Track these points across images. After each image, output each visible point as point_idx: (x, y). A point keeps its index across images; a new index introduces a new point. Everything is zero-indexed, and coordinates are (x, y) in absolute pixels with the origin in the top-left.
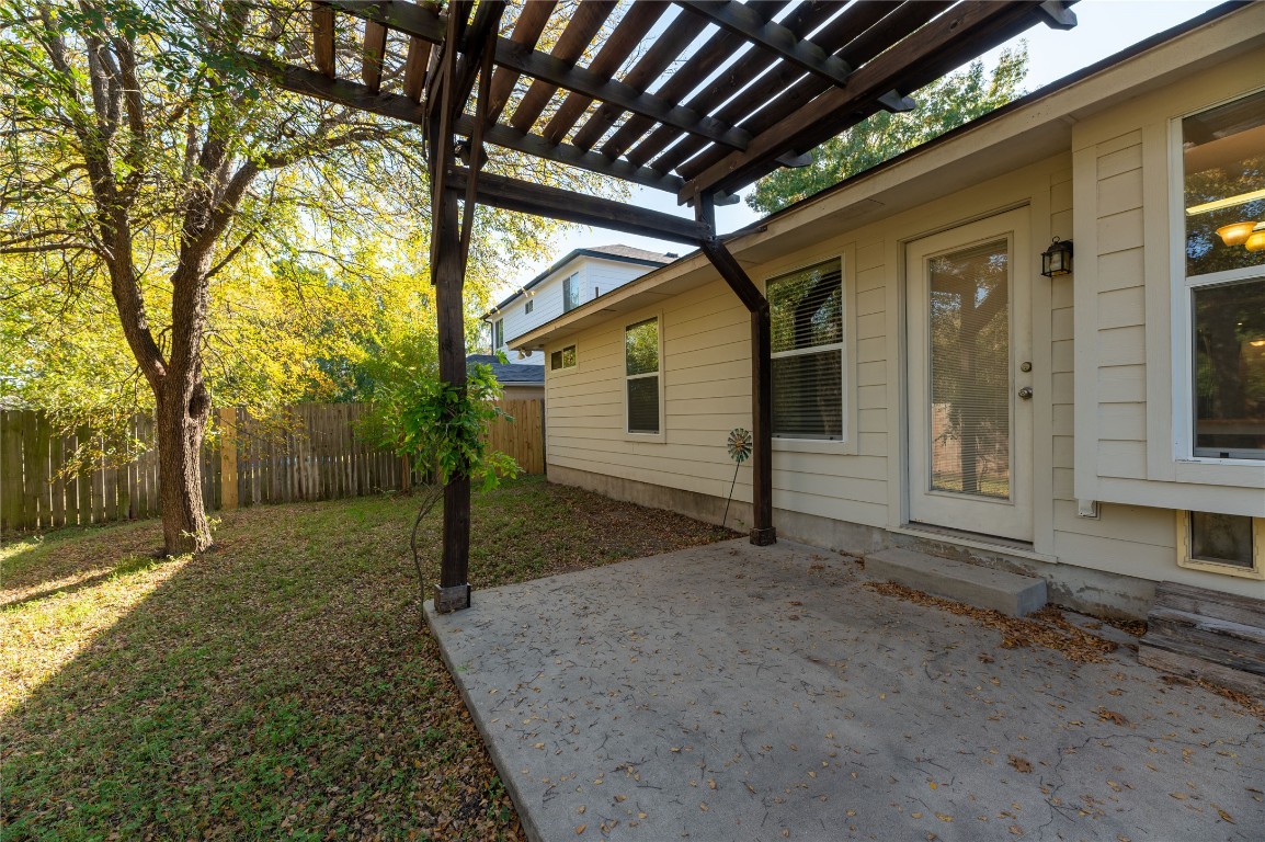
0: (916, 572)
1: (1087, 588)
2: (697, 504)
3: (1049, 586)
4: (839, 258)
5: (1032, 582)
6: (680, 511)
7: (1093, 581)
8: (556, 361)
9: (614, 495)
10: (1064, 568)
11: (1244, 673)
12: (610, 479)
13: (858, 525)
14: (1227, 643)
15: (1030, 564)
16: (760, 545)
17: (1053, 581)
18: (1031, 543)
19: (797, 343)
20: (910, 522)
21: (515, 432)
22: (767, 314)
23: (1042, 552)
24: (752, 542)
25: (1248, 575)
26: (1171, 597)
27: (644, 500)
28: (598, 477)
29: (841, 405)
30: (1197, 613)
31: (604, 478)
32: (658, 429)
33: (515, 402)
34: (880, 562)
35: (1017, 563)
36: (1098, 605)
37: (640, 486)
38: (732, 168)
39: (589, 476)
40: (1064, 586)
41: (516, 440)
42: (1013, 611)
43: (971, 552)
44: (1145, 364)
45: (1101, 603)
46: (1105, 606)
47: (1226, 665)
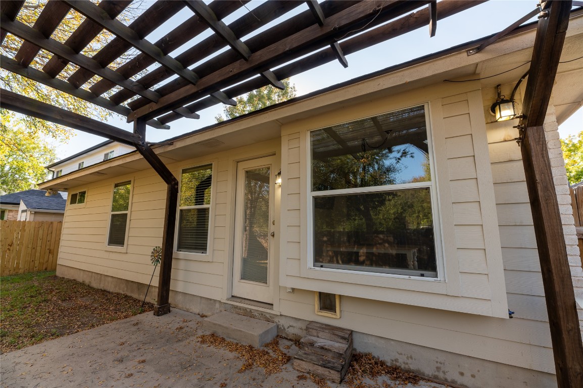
0: (223, 326)
1: (291, 326)
2: (139, 289)
3: (278, 326)
4: (211, 164)
5: (272, 325)
6: (129, 294)
7: (292, 323)
8: (73, 200)
9: (95, 285)
10: (283, 317)
11: (325, 369)
12: (94, 274)
13: (211, 299)
14: (324, 352)
15: (271, 316)
16: (158, 316)
17: (279, 323)
18: (272, 305)
19: (196, 202)
20: (232, 296)
21: (39, 243)
22: (176, 187)
23: (276, 311)
24: (154, 314)
25: (334, 316)
26: (311, 330)
27: (111, 288)
28: (87, 273)
29: (207, 235)
30: (318, 337)
31: (90, 274)
32: (123, 244)
33: (43, 223)
34: (210, 322)
35: (268, 316)
36: (293, 334)
37: (110, 279)
38: (151, 110)
39: (82, 272)
40: (283, 326)
41: (39, 248)
42: (257, 345)
43: (252, 311)
44: (300, 226)
45: (294, 333)
46: (295, 334)
47: (319, 365)
